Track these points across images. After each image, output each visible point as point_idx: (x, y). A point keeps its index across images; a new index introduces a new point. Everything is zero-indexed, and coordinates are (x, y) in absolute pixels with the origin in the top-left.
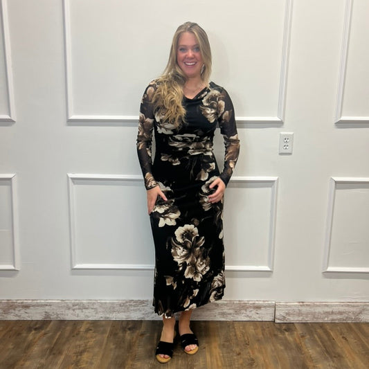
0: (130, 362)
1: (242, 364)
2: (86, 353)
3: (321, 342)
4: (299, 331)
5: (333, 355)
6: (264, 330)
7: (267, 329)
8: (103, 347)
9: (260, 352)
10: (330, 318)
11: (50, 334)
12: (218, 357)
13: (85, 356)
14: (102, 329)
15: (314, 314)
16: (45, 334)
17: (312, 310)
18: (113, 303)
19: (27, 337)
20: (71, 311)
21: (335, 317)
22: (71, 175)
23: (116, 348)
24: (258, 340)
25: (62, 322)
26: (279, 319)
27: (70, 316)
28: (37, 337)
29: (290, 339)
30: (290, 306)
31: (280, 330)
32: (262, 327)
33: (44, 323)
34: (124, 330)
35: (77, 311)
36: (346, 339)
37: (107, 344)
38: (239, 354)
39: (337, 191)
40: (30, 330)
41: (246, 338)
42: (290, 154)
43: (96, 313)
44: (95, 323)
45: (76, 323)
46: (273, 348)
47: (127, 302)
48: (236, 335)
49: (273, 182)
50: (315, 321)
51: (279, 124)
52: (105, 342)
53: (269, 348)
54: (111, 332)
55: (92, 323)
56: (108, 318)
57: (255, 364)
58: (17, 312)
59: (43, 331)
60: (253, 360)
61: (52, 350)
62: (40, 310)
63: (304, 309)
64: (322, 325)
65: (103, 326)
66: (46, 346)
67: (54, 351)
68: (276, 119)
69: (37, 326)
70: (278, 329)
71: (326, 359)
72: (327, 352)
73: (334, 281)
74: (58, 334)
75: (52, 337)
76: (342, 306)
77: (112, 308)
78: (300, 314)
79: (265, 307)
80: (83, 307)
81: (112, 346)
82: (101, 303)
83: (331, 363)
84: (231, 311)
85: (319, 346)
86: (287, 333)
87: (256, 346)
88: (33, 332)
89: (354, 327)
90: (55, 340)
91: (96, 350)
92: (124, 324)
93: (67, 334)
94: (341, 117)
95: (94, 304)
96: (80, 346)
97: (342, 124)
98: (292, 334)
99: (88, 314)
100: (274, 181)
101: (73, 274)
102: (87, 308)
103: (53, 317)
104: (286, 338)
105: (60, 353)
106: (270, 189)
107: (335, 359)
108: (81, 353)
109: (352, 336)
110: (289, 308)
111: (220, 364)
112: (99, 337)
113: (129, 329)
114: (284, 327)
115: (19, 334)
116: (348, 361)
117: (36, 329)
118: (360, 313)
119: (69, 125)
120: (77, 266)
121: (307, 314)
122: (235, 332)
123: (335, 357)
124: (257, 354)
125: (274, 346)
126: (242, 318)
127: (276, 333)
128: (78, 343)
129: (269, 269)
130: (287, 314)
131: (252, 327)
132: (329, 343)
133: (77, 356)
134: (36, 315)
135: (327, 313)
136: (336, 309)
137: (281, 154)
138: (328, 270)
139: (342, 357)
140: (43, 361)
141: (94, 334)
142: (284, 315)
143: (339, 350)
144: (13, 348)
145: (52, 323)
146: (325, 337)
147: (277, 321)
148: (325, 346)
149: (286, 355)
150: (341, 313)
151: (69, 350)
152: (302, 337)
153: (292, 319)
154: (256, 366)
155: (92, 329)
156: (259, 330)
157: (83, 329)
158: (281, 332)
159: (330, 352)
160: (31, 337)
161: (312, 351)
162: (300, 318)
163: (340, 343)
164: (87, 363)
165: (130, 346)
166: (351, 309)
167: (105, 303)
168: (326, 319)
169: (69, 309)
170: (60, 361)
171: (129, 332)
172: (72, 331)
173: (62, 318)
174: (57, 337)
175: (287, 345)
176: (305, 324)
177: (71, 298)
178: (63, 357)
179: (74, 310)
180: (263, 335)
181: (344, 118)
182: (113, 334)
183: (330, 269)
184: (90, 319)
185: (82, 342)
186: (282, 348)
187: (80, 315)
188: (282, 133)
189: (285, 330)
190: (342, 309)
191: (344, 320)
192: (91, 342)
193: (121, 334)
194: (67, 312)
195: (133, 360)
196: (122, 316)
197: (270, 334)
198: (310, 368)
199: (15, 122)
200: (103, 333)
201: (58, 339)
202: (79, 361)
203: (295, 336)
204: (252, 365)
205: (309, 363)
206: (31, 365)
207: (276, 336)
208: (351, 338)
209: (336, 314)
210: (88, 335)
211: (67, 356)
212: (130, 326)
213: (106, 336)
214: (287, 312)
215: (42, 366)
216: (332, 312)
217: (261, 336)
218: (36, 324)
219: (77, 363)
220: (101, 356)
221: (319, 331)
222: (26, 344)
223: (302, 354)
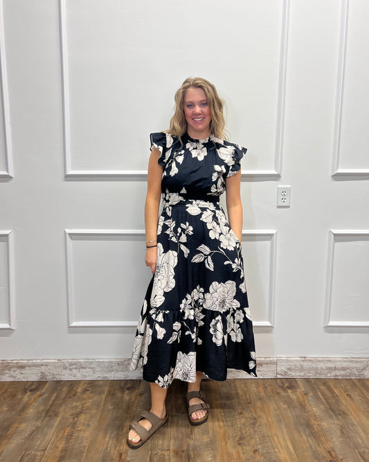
1: (244, 424)
2: (82, 415)
3: (326, 400)
4: (302, 388)
5: (337, 412)
6: (266, 387)
7: (269, 387)
8: (102, 407)
9: (263, 410)
10: (333, 373)
11: (46, 395)
12: (220, 417)
13: (82, 417)
14: (99, 389)
15: (316, 369)
16: (41, 395)
17: (315, 365)
18: (111, 362)
19: (21, 399)
20: (68, 371)
21: (338, 373)
22: (68, 231)
23: (114, 409)
24: (260, 399)
25: (58, 382)
27: (66, 376)
28: (32, 400)
29: (294, 397)
30: (291, 361)
31: (282, 388)
32: (264, 385)
33: (40, 384)
34: (122, 390)
35: (74, 371)
36: (350, 396)
37: (104, 406)
38: (241, 413)
39: (336, 243)
40: (25, 391)
41: (248, 396)
42: (288, 207)
43: (94, 373)
44: (92, 384)
45: (72, 384)
46: (276, 407)
47: (125, 361)
48: (237, 393)
49: (272, 235)
50: (318, 376)
51: (276, 177)
52: (103, 402)
53: (272, 406)
54: (109, 394)
55: (90, 383)
56: (106, 377)
57: (258, 424)
58: (12, 373)
59: (39, 393)
60: (255, 419)
61: (48, 411)
62: (36, 370)
63: (305, 365)
64: (325, 382)
65: (100, 386)
66: (42, 408)
67: (50, 413)
68: (273, 172)
69: (33, 387)
71: (331, 417)
72: (332, 411)
73: (336, 335)
74: (55, 395)
75: (48, 398)
76: (346, 361)
77: (110, 367)
78: (302, 369)
79: (266, 364)
80: (80, 367)
81: (110, 407)
82: (99, 362)
83: (336, 421)
85: (322, 403)
86: (289, 391)
87: (259, 404)
88: (29, 393)
89: (358, 384)
90: (51, 402)
91: (94, 411)
92: (122, 384)
93: (63, 395)
94: (337, 168)
95: (91, 363)
96: (76, 407)
97: (338, 177)
98: (294, 392)
99: (84, 374)
100: (273, 234)
101: (70, 332)
102: (84, 368)
103: (49, 378)
104: (289, 396)
105: (56, 415)
106: (268, 243)
107: (340, 417)
108: (78, 415)
109: (357, 394)
110: (290, 364)
111: (221, 424)
112: (96, 398)
113: (128, 389)
114: (286, 384)
115: (14, 396)
116: (353, 418)
117: (31, 391)
118: (364, 369)
119: (66, 180)
120: (74, 324)
121: (309, 370)
122: (236, 390)
123: (339, 414)
124: (260, 413)
125: (276, 404)
126: (244, 375)
127: (279, 391)
128: (75, 404)
129: (270, 325)
130: (288, 369)
131: (253, 385)
132: (333, 400)
133: (74, 418)
134: (32, 376)
135: (330, 369)
136: (338, 365)
137: (279, 207)
138: (329, 325)
139: (348, 415)
140: (38, 423)
141: (91, 395)
142: (286, 370)
143: (344, 408)
144: (8, 410)
145: (48, 384)
146: (329, 394)
147: (279, 376)
148: (328, 403)
149: (290, 414)
150: (344, 369)
151: (65, 412)
153: (293, 374)
154: (259, 426)
155: (90, 389)
156: (261, 389)
157: (79, 390)
158: (284, 390)
159: (334, 410)
160: (26, 398)
161: (316, 409)
162: (302, 374)
163: (344, 401)
164: (84, 425)
165: (129, 407)
166: (355, 365)
167: (103, 362)
168: (329, 375)
169: (66, 369)
170: (57, 422)
171: (127, 392)
172: (69, 391)
173: (58, 378)
174: (53, 398)
175: (289, 403)
176: (307, 380)
177: (68, 357)
178: (59, 419)
179: (71, 370)
180: (265, 392)
181: (340, 171)
182: (111, 394)
183: (332, 323)
184: (88, 379)
185: (78, 404)
186: (285, 406)
187: (78, 375)
188: (279, 186)
189: (288, 388)
190: (345, 365)
191: (347, 376)
192: (89, 403)
193: (119, 394)
194: (64, 371)
196: (120, 376)
197: (273, 392)
198: (315, 427)
199: (12, 178)
200: (101, 393)
201: (54, 401)
202: (75, 423)
203: (298, 393)
204: (254, 424)
205: (313, 422)
206: (26, 428)
207: (278, 393)
208: (355, 395)
209: (339, 369)
210: (85, 396)
211: (63, 418)
212: (128, 386)
213: (103, 396)
214: (288, 367)
215: (38, 428)
216: (335, 368)
217: (264, 394)
218: (32, 385)
219: (74, 425)
220: (98, 418)
221: (323, 388)
222: (21, 406)
223: (305, 412)
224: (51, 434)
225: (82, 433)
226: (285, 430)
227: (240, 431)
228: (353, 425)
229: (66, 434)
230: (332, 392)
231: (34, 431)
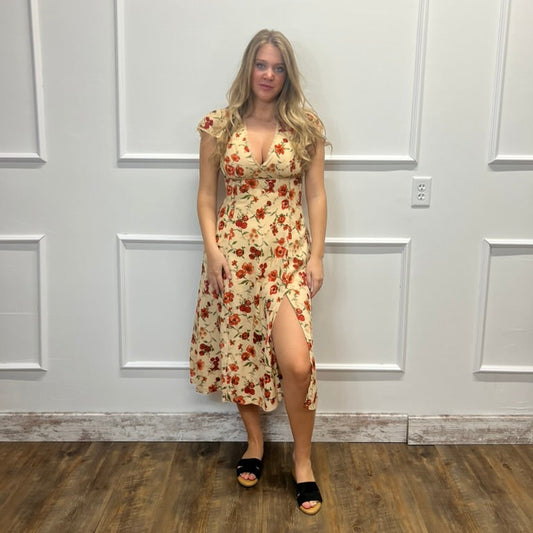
0: (204, 500)
1: (362, 503)
2: (142, 487)
3: (475, 472)
4: (442, 456)
5: (491, 489)
6: (392, 454)
7: (397, 454)
8: (167, 478)
9: (387, 485)
10: (486, 437)
11: (91, 461)
12: (329, 493)
13: (141, 492)
14: (163, 454)
15: (462, 432)
16: (83, 461)
17: (460, 427)
18: (178, 418)
19: (57, 465)
20: (119, 429)
21: (492, 436)
22: (122, 236)
23: (185, 480)
24: (385, 470)
25: (107, 444)
26: (413, 440)
27: (117, 436)
28: (72, 467)
29: (430, 467)
30: (428, 421)
31: (415, 455)
32: (390, 451)
33: (80, 447)
34: (195, 455)
35: (128, 429)
36: (508, 467)
37: (170, 476)
38: (359, 489)
39: (494, 258)
40: (61, 455)
41: (368, 466)
42: (427, 206)
43: (155, 432)
44: (153, 447)
45: (126, 446)
46: (407, 481)
47: (198, 415)
48: (353, 462)
49: (403, 245)
50: (465, 442)
51: (410, 165)
52: (168, 474)
53: (401, 479)
54: (176, 461)
55: (147, 447)
56: (172, 438)
57: (381, 503)
58: (42, 430)
59: (80, 458)
60: (378, 496)
61: (94, 483)
62: (76, 427)
63: (448, 426)
64: (474, 449)
65: (164, 449)
66: (85, 478)
67: (97, 484)
68: (407, 158)
69: (72, 450)
70: (413, 454)
71: (482, 495)
72: (483, 486)
73: (491, 384)
74: (102, 461)
75: (94, 465)
76: (503, 420)
77: (177, 423)
78: (443, 432)
79: (394, 422)
80: (136, 423)
81: (179, 478)
82: (162, 417)
83: (489, 501)
84: (346, 429)
85: (470, 477)
86: (425, 460)
87: (382, 477)
88: (67, 458)
89: (519, 451)
90: (98, 469)
91: (157, 483)
92: (195, 449)
93: (114, 460)
94: (497, 154)
95: (151, 418)
96: (133, 477)
97: (498, 165)
98: (432, 461)
99: (142, 433)
100: (405, 244)
101: (123, 376)
102: (142, 425)
103: (94, 437)
104: (424, 468)
105: (106, 488)
106: (398, 256)
107: (493, 495)
108: (136, 487)
109: (517, 464)
110: (427, 424)
111: (331, 502)
112: (160, 465)
113: (202, 454)
114: (421, 451)
115: (47, 461)
116: (513, 498)
117: (70, 454)
118: (528, 430)
119: (119, 167)
120: (129, 364)
121: (453, 433)
122: (352, 458)
123: (494, 492)
124: (385, 489)
125: (407, 477)
126: (361, 438)
127: (410, 459)
128: (130, 473)
129: (399, 369)
130: (424, 432)
131: (375, 451)
132: (485, 473)
133: (130, 492)
134: (70, 435)
135: (482, 431)
136: (493, 426)
137: (414, 207)
138: (482, 369)
139: (505, 492)
140: (82, 498)
141: (153, 462)
142: (421, 433)
143: (499, 483)
144: (39, 481)
145: (92, 446)
146: (479, 464)
147: (411, 442)
148: (479, 478)
149: (426, 491)
150: (500, 431)
151: (118, 483)
152: (447, 464)
153: (432, 439)
154: (383, 506)
155: (149, 453)
156: (385, 456)
157: (136, 454)
158: (417, 458)
159: (486, 485)
160: (63, 465)
161: (461, 484)
162: (443, 439)
163: (500, 473)
164: (144, 501)
165: (204, 478)
166: (516, 425)
167: (168, 417)
168: (480, 439)
169: (117, 426)
170: (107, 498)
171: (201, 458)
172: (122, 457)
173: (106, 438)
174: (100, 465)
175: (425, 475)
176: (451, 447)
177: (120, 410)
178: (110, 492)
179: (123, 427)
180: (392, 461)
181: (501, 157)
182: (180, 460)
183: (485, 368)
184: (146, 440)
185: (135, 472)
186: (420, 480)
187: (133, 435)
188: (415, 178)
189: (422, 455)
190: (502, 425)
191: (505, 441)
192: (149, 472)
193: (190, 461)
194: (114, 429)
195: (209, 497)
196: (191, 436)
197: (402, 460)
198: (459, 508)
199: (44, 162)
200: (166, 458)
201: (102, 468)
202: (132, 499)
203: (437, 463)
204: (377, 503)
205: (457, 501)
206: (65, 504)
207: (409, 463)
208: (515, 466)
209: (493, 432)
210: (145, 462)
211: (115, 491)
212: (203, 450)
213: (169, 463)
214: (425, 429)
215: (81, 506)
216: (489, 430)
217: (389, 464)
218: (69, 448)
219: (130, 501)
220: (163, 492)
221: (471, 456)
222: (57, 475)
223: (446, 488)
224: (100, 511)
225: (142, 511)
226: (418, 511)
227: (358, 512)
228: (512, 507)
229: (120, 512)
230: (484, 462)
231: (76, 509)
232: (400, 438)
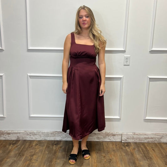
0: (54, 160)
1: (105, 162)
2: (35, 155)
4: (133, 146)
5: (148, 158)
6: (117, 145)
7: (118, 145)
8: (43, 152)
9: (114, 156)
10: (147, 140)
11: (19, 146)
12: (95, 158)
13: (34, 157)
14: (43, 144)
15: (139, 138)
16: (17, 146)
17: (139, 137)
18: (48, 133)
20: (29, 136)
21: (149, 140)
22: (29, 74)
23: (49, 153)
24: (114, 150)
25: (25, 141)
26: (123, 141)
27: (28, 138)
28: (13, 148)
29: (128, 150)
30: (129, 135)
31: (124, 146)
32: (116, 144)
33: (17, 141)
34: (53, 145)
35: (32, 136)
36: (154, 150)
37: (44, 152)
38: (105, 157)
39: (150, 82)
40: (10, 144)
41: (108, 149)
42: (129, 65)
43: (40, 137)
45: (31, 142)
46: (120, 154)
47: (54, 132)
48: (103, 148)
49: (121, 78)
50: (140, 142)
51: (123, 52)
53: (119, 154)
54: (46, 147)
55: (39, 142)
56: (46, 139)
57: (112, 162)
58: (4, 136)
59: (16, 145)
60: (111, 160)
61: (19, 154)
62: (15, 135)
63: (135, 136)
64: (143, 144)
65: (43, 143)
66: (17, 152)
67: (20, 154)
68: (122, 49)
69: (14, 142)
71: (145, 160)
72: (145, 156)
73: (149, 123)
74: (23, 146)
75: (20, 148)
77: (47, 135)
78: (133, 138)
79: (117, 135)
80: (34, 134)
81: (47, 152)
82: (43, 132)
83: (147, 162)
84: (102, 137)
85: (142, 154)
86: (127, 147)
87: (113, 153)
88: (12, 145)
89: (158, 145)
90: (21, 150)
91: (40, 154)
92: (53, 143)
93: (27, 146)
95: (39, 133)
96: (32, 152)
97: (152, 52)
98: (129, 148)
99: (36, 137)
101: (30, 119)
102: (36, 135)
103: (21, 139)
104: (126, 149)
105: (23, 155)
106: (119, 81)
107: (148, 160)
108: (33, 155)
111: (96, 161)
112: (41, 148)
113: (55, 144)
114: (126, 144)
115: (5, 146)
116: (155, 161)
117: (13, 144)
118: (161, 138)
119: (28, 52)
120: (32, 116)
121: (137, 138)
122: (103, 147)
123: (149, 159)
124: (113, 157)
125: (121, 153)
126: (107, 140)
127: (122, 147)
128: (31, 151)
129: (119, 118)
130: (127, 138)
131: (111, 144)
132: (146, 152)
133: (31, 157)
134: (13, 137)
135: (146, 138)
136: (150, 136)
137: (124, 65)
138: (146, 118)
139: (152, 159)
140: (15, 159)
141: (39, 147)
142: (126, 139)
143: (151, 156)
144: (2, 153)
145: (20, 141)
146: (144, 149)
147: (123, 142)
148: (144, 153)
149: (126, 158)
150: (152, 138)
151: (27, 154)
152: (134, 149)
153: (129, 141)
154: (112, 163)
155: (38, 144)
156: (114, 146)
157: (34, 144)
158: (125, 147)
159: (147, 156)
160: (10, 148)
161: (138, 156)
162: (133, 140)
163: (151, 152)
164: (35, 160)
165: (55, 153)
166: (157, 137)
167: (45, 133)
168: (145, 141)
169: (28, 135)
170: (23, 159)
171: (55, 146)
172: (29, 145)
173: (25, 139)
175: (127, 153)
176: (136, 143)
177: (29, 130)
178: (24, 157)
179: (30, 135)
180: (116, 148)
181: (153, 49)
182: (48, 147)
183: (147, 118)
184: (38, 140)
185: (33, 151)
186: (125, 154)
187: (33, 138)
188: (125, 56)
189: (127, 146)
190: (152, 136)
191: (153, 141)
192: (38, 150)
193: (51, 147)
194: (27, 136)
195: (56, 159)
196: (52, 139)
197: (119, 147)
198: (137, 164)
199: (4, 50)
200: (43, 146)
201: (23, 149)
202: (31, 159)
203: (131, 149)
204: (110, 162)
205: (136, 162)
206: (10, 161)
207: (122, 148)
208: (156, 150)
209: (150, 138)
210: (36, 147)
211: (26, 157)
212: (55, 143)
213: (44, 147)
214: (127, 137)
215: (15, 161)
216: (148, 138)
217: (115, 148)
218: (13, 142)
219: (31, 160)
220: (41, 157)
221: (142, 146)
222: (8, 151)
223: (133, 157)
224: (21, 163)
225: (34, 164)
226: (123, 165)
227: (104, 165)
228: (154, 163)
229: (27, 164)
230: (146, 148)
231: (13, 162)
232: (119, 140)
